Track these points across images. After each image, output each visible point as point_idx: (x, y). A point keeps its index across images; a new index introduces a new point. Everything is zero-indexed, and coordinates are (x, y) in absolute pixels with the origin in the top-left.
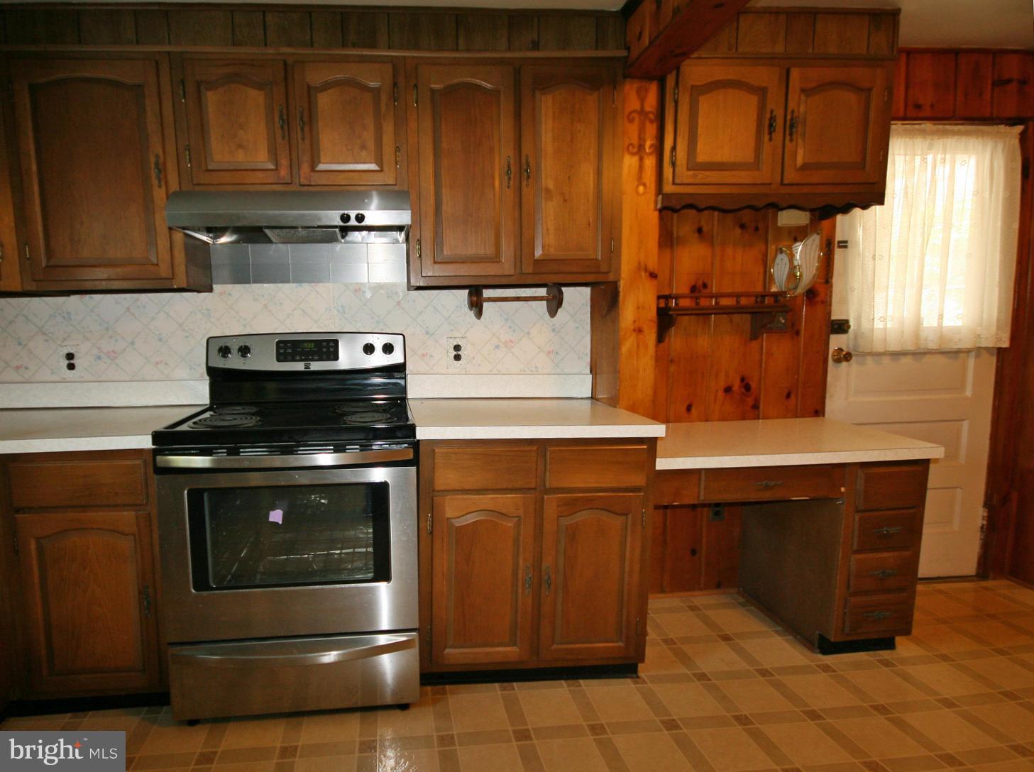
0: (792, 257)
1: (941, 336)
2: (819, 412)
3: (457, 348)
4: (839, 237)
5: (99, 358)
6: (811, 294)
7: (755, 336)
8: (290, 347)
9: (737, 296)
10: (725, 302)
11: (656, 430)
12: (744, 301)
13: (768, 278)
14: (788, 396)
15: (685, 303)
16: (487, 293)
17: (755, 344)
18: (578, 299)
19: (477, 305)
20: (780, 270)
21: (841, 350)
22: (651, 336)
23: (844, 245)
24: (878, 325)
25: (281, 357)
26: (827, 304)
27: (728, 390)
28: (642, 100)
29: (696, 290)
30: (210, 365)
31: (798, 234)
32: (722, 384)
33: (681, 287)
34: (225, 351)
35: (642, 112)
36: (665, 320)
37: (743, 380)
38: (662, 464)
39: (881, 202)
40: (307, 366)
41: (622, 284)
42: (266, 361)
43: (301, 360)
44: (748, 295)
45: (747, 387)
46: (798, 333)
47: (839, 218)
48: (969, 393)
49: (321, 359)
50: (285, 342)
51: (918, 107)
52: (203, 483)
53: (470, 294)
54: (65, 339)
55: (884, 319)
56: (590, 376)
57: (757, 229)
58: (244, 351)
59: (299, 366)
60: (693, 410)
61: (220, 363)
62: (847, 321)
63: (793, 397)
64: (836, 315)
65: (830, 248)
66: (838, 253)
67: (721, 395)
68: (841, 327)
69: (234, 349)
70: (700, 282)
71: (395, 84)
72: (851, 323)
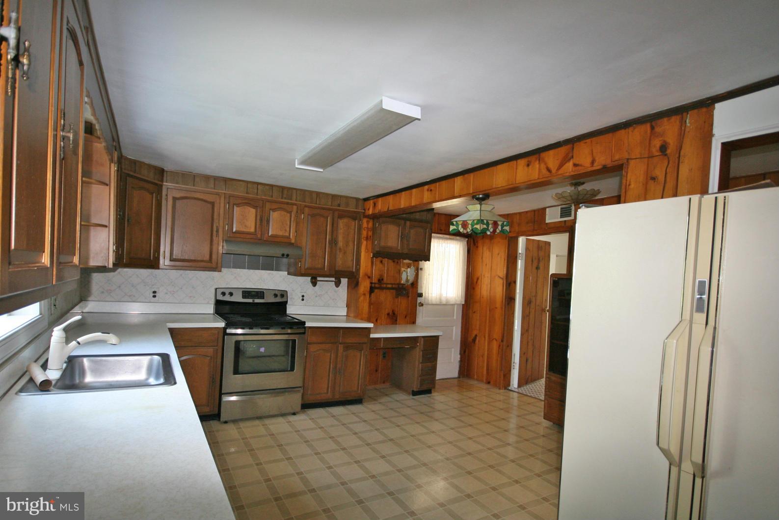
0: (407, 273)
1: (447, 300)
2: (414, 322)
3: (303, 296)
4: (420, 267)
5: (167, 293)
6: (413, 284)
7: (397, 297)
8: (247, 293)
9: (392, 284)
10: (389, 286)
11: (371, 325)
12: (394, 286)
13: (400, 279)
14: (406, 317)
15: (377, 285)
16: (319, 279)
17: (396, 300)
18: (344, 281)
19: (314, 284)
20: (404, 276)
21: (420, 303)
22: (368, 296)
23: (421, 269)
24: (430, 295)
25: (244, 297)
26: (417, 288)
27: (388, 314)
28: (368, 224)
29: (380, 280)
30: (218, 298)
31: (409, 266)
32: (387, 313)
33: (375, 280)
34: (224, 294)
35: (367, 228)
36: (372, 290)
37: (393, 311)
38: (372, 336)
39: (429, 261)
40: (253, 301)
41: (360, 279)
42: (238, 298)
43: (251, 298)
44: (395, 284)
45: (394, 314)
46: (408, 297)
47: (420, 262)
48: (455, 318)
49: (258, 298)
50: (245, 291)
51: (441, 230)
52: (241, 338)
53: (312, 279)
54: (153, 285)
55: (432, 294)
56: (346, 308)
57: (398, 262)
58: (231, 294)
59: (250, 301)
60: (378, 321)
61: (220, 297)
62: (422, 294)
63: (407, 317)
64: (419, 292)
65: (418, 270)
66: (420, 271)
67: (386, 316)
68: (421, 295)
69: (227, 293)
70: (381, 278)
71: (297, 212)
72: (423, 294)
